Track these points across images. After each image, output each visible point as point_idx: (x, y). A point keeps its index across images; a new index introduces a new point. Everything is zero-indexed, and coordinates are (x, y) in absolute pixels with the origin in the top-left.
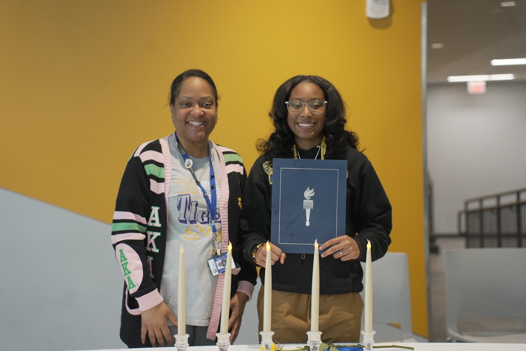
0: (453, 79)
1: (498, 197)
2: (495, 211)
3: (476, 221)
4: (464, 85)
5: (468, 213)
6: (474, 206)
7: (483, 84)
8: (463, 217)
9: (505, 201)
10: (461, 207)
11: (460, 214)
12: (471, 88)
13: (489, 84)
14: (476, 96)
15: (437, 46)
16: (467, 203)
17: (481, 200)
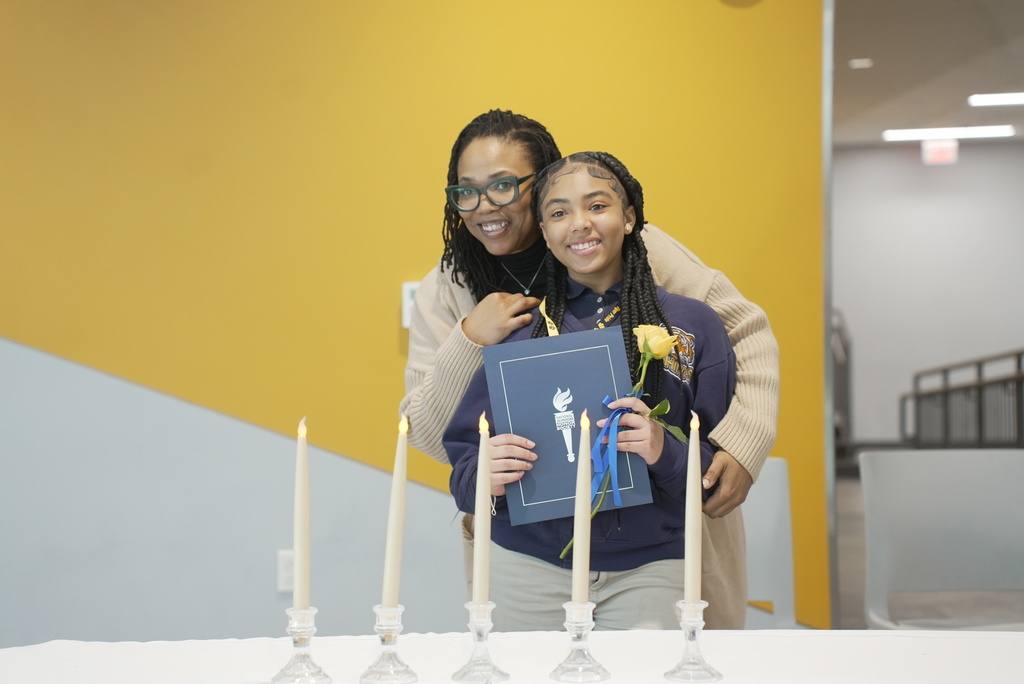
0: (892, 135)
1: (979, 365)
2: (974, 393)
3: (934, 412)
4: (915, 147)
5: (920, 398)
6: (932, 384)
7: (953, 146)
8: (910, 405)
9: (992, 372)
10: (907, 387)
11: (903, 400)
12: (930, 154)
13: (965, 145)
14: (938, 169)
15: (860, 64)
16: (917, 378)
17: (945, 372)
